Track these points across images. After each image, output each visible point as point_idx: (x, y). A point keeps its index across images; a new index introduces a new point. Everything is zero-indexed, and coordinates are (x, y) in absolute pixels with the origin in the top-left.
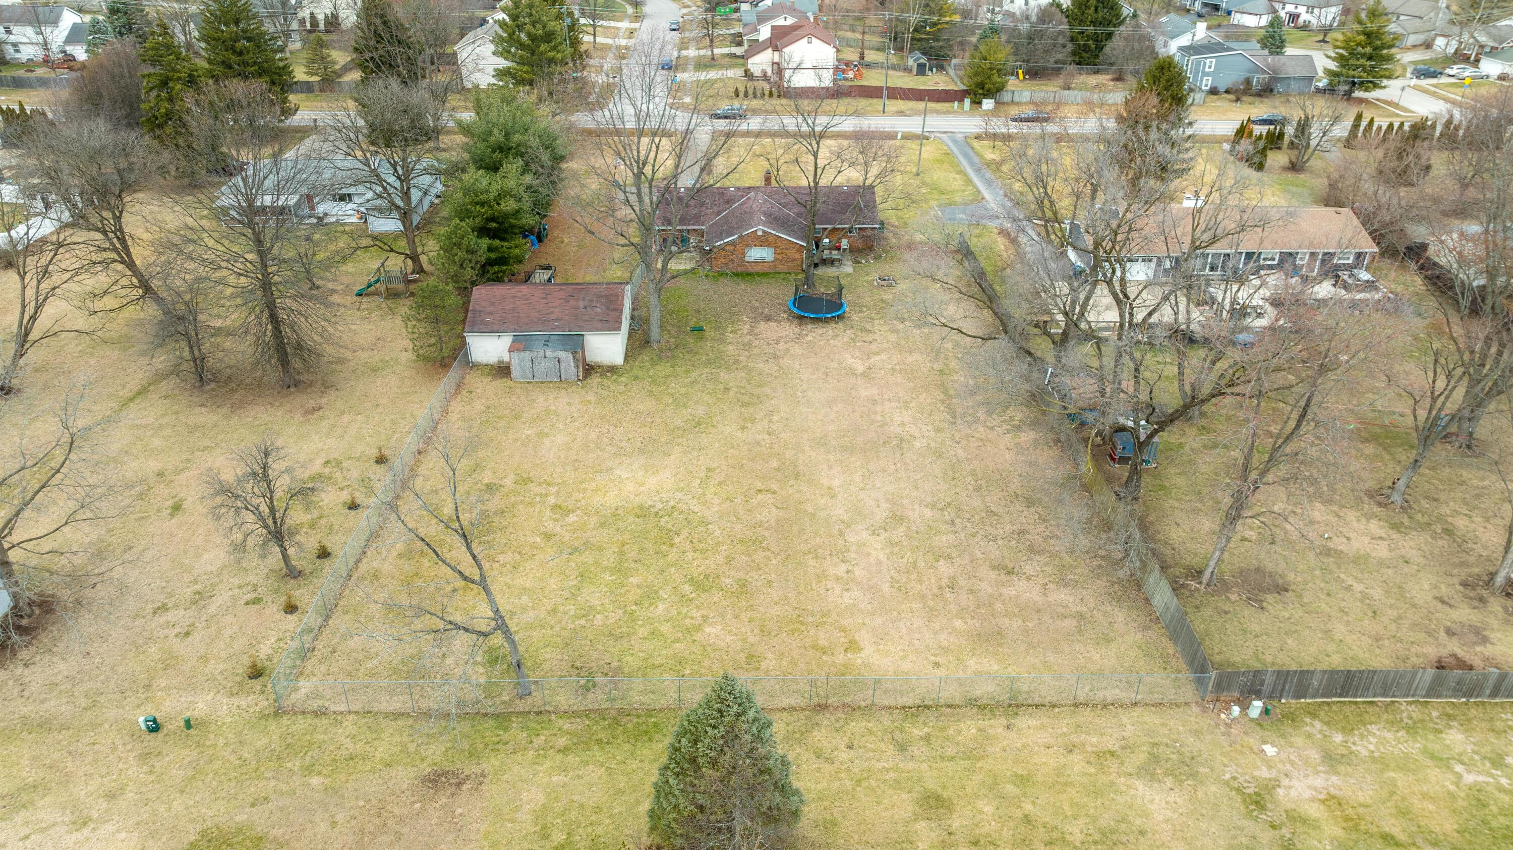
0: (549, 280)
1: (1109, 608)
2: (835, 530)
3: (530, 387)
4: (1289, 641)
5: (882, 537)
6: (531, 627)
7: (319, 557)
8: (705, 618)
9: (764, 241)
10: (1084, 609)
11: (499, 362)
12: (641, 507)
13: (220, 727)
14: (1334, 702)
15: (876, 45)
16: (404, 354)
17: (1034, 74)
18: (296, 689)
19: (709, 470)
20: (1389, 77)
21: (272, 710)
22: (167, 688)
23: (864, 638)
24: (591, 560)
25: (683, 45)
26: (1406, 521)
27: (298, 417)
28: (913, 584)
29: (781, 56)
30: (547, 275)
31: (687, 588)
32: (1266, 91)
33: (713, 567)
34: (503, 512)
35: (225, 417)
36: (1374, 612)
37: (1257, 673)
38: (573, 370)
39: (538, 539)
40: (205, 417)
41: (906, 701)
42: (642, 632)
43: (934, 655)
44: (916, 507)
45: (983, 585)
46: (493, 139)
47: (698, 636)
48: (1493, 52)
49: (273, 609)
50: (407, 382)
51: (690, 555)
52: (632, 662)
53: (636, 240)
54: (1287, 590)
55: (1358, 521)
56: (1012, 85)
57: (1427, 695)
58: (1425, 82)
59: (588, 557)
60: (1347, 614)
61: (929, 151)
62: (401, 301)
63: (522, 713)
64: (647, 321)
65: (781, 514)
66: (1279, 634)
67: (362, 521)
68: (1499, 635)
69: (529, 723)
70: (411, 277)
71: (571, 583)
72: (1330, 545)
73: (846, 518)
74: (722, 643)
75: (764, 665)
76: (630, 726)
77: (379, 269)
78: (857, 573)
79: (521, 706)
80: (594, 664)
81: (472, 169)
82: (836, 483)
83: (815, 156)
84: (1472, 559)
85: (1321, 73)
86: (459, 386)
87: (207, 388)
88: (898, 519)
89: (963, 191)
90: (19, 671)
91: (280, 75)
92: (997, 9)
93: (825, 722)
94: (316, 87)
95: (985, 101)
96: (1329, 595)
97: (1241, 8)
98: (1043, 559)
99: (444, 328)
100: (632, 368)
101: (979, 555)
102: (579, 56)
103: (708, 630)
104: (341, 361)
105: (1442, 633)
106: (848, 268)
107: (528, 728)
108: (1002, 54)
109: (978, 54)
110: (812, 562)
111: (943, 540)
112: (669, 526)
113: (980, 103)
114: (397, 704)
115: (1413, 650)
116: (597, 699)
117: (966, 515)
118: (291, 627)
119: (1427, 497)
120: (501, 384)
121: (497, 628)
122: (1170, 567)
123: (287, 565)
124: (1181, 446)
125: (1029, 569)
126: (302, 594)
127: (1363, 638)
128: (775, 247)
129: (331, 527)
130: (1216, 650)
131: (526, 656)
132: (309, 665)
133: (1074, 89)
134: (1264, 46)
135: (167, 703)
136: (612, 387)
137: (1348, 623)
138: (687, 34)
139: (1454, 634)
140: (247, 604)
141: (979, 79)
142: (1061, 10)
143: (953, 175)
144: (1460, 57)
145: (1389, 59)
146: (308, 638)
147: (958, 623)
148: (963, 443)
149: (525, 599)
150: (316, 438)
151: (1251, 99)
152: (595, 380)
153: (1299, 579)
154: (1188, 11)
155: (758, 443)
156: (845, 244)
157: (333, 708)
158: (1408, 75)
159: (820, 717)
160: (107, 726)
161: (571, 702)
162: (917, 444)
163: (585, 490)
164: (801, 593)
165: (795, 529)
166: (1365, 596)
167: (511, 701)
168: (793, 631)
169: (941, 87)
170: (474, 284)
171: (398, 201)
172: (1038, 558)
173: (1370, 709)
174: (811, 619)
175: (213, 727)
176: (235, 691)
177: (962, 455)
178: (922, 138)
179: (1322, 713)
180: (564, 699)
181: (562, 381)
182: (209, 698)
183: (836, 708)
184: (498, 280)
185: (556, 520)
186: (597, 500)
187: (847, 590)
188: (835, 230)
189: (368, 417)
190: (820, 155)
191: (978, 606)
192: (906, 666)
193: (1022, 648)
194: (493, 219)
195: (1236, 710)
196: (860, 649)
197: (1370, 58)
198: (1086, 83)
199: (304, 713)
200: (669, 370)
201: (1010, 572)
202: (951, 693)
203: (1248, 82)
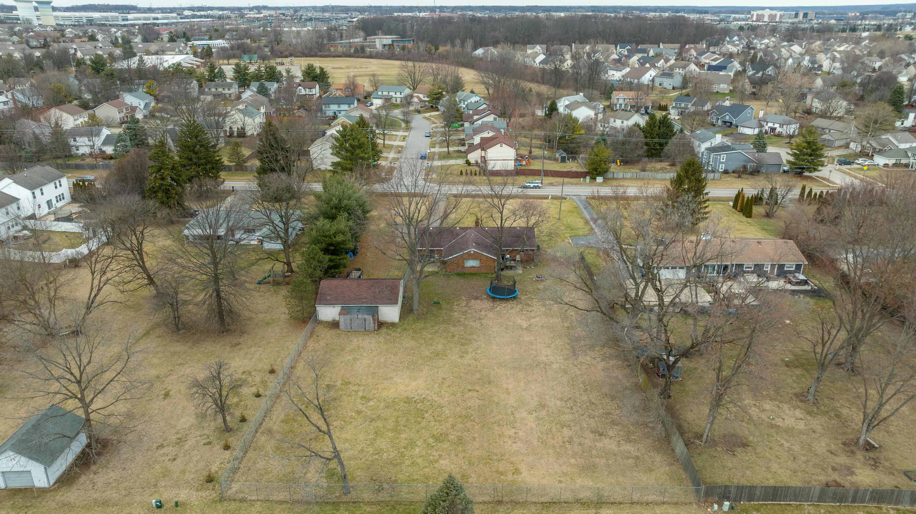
0: (360, 277)
1: (652, 454)
2: (509, 411)
3: (349, 334)
4: (747, 472)
5: (534, 415)
6: (350, 459)
7: (240, 421)
8: (440, 456)
9: (473, 257)
10: (639, 454)
11: (333, 320)
12: (407, 398)
13: (192, 506)
14: (769, 504)
15: (539, 146)
16: (283, 315)
17: (626, 162)
18: (230, 488)
19: (444, 379)
20: (822, 165)
21: (218, 498)
22: (165, 486)
23: (523, 467)
24: (381, 425)
25: (433, 145)
26: (815, 410)
27: (228, 349)
28: (549, 440)
29: (485, 154)
30: (358, 274)
31: (431, 441)
32: (755, 172)
33: (445, 429)
34: (335, 399)
35: (190, 348)
36: (794, 458)
37: (726, 487)
38: (372, 325)
39: (354, 414)
40: (179, 348)
41: (544, 499)
42: (408, 462)
43: (560, 477)
44: (552, 399)
45: (587, 441)
46: (332, 203)
47: (436, 465)
48: (880, 152)
49: (218, 447)
50: (285, 330)
51: (433, 423)
52: (402, 477)
53: (408, 258)
54: (748, 446)
55: (789, 410)
56: (614, 168)
57: (818, 501)
58: (844, 168)
59: (379, 424)
60: (779, 458)
61: (566, 206)
62: (281, 287)
63: (346, 502)
64: (412, 299)
65: (481, 402)
66: (742, 468)
67: (263, 403)
68: (860, 471)
69: (349, 508)
70: (286, 274)
71: (370, 437)
72: (774, 422)
73: (515, 405)
74: (449, 469)
75: (470, 480)
76: (401, 510)
77: (270, 270)
78: (520, 434)
79: (345, 499)
80: (383, 478)
81: (321, 219)
82: (510, 386)
83: (501, 213)
84: (849, 431)
85: (785, 162)
86: (312, 333)
87: (181, 332)
88: (543, 406)
89: (584, 228)
90: (91, 476)
91: (216, 164)
92: (606, 125)
93: (501, 510)
94: (233, 168)
95: (598, 178)
96: (770, 448)
97: (742, 124)
98: (619, 428)
99: (305, 302)
100: (403, 324)
101: (585, 425)
102: (376, 153)
103: (441, 462)
104: (250, 319)
105: (830, 470)
106: (520, 271)
107: (349, 510)
108: (608, 153)
109: (593, 153)
110: (496, 428)
111: (566, 417)
112: (422, 408)
113: (595, 179)
114: (281, 496)
115: (813, 478)
116: (384, 496)
117: (579, 404)
118: (227, 457)
119: (828, 398)
120: (333, 332)
121: (335, 457)
122: (686, 433)
123: (225, 425)
124: (696, 369)
125: (611, 433)
126: (232, 440)
127: (787, 471)
128: (480, 260)
129: (247, 406)
130: (708, 476)
131: (348, 473)
132: (237, 476)
133: (648, 171)
134: (755, 147)
135: (165, 494)
136: (393, 334)
137: (780, 463)
138: (434, 139)
139: (836, 470)
140: (204, 445)
141: (594, 166)
142: (640, 128)
143: (579, 219)
144: (864, 154)
145: (821, 156)
146: (236, 462)
147: (573, 461)
148: (579, 366)
149: (347, 445)
150: (238, 359)
151: (746, 176)
152: (384, 330)
153: (755, 440)
154: (714, 125)
155: (470, 365)
156: (518, 258)
157: (249, 498)
158: (835, 163)
159: (499, 507)
160: (136, 505)
161: (371, 497)
162: (554, 366)
163: (378, 389)
164: (490, 444)
165: (488, 410)
166: (790, 449)
167: (340, 496)
168: (486, 463)
169: (574, 169)
170: (321, 279)
171: (282, 235)
172: (616, 427)
173: (788, 508)
174: (495, 457)
175: (189, 507)
176: (199, 488)
177: (578, 372)
178: (562, 198)
179: (762, 510)
180: (367, 496)
181: (366, 331)
182: (186, 491)
183: (507, 503)
184: (334, 277)
185: (363, 404)
186: (384, 394)
187: (514, 443)
188: (513, 250)
189: (264, 349)
190: (504, 213)
191: (583, 452)
192: (544, 482)
193: (606, 474)
194: (332, 245)
195: (716, 506)
196: (521, 473)
197: (811, 155)
198: (655, 168)
199: (235, 500)
200: (423, 325)
201: (601, 435)
202: (567, 496)
203: (745, 167)
